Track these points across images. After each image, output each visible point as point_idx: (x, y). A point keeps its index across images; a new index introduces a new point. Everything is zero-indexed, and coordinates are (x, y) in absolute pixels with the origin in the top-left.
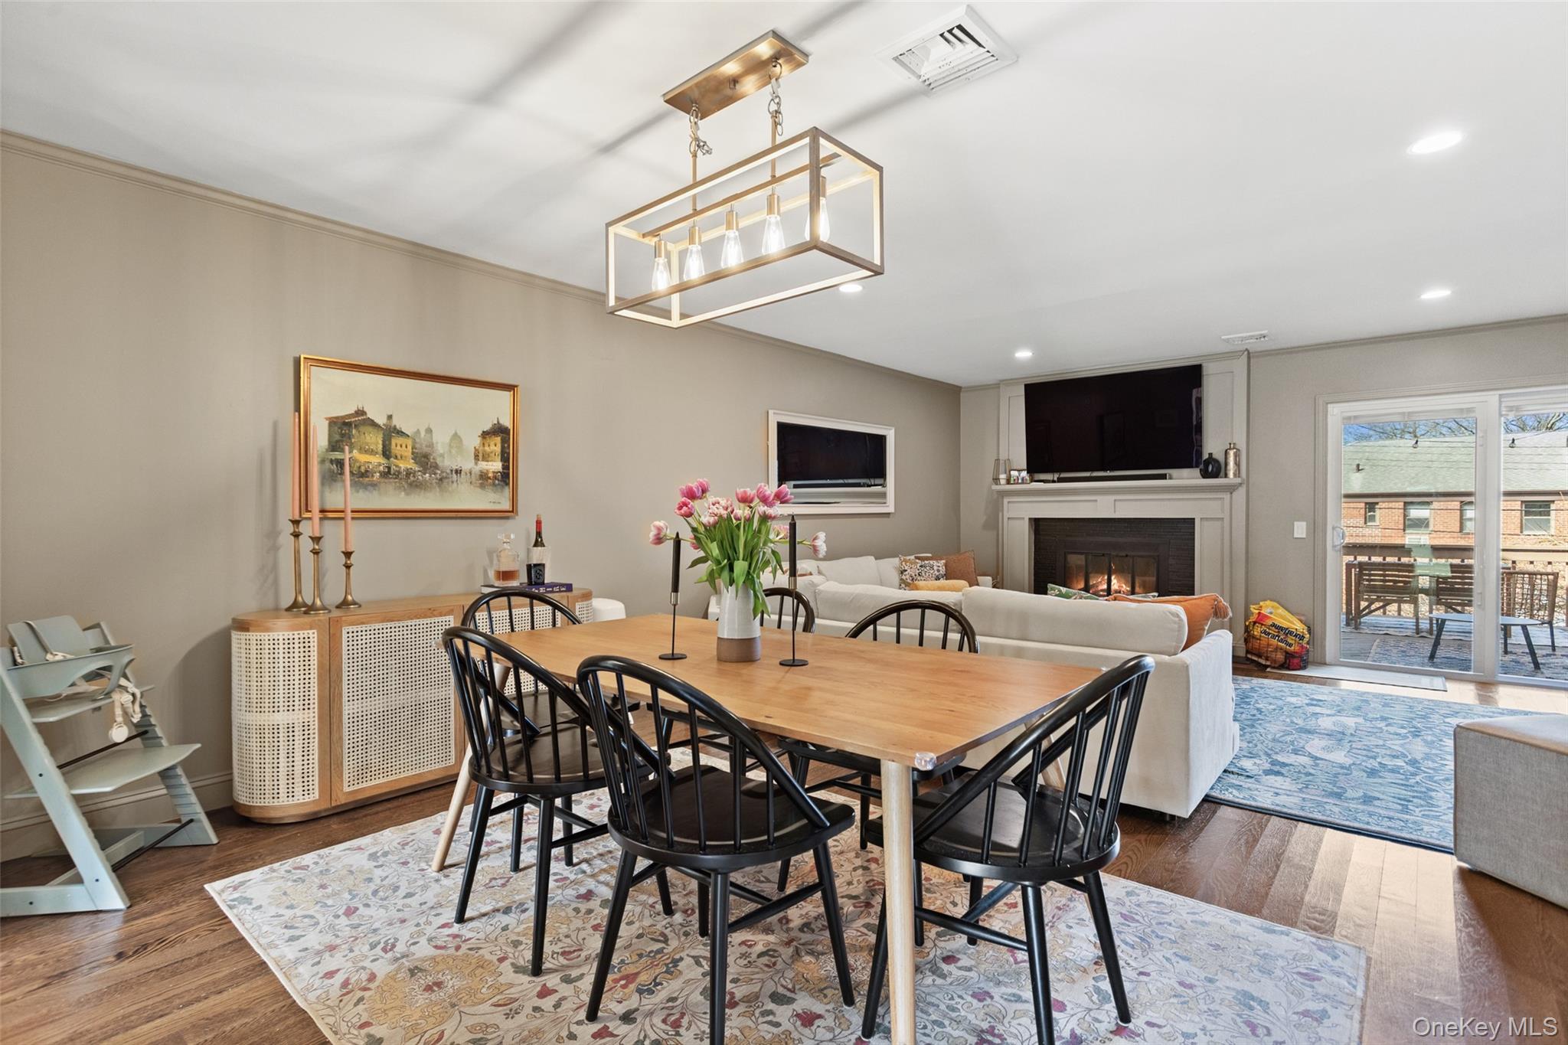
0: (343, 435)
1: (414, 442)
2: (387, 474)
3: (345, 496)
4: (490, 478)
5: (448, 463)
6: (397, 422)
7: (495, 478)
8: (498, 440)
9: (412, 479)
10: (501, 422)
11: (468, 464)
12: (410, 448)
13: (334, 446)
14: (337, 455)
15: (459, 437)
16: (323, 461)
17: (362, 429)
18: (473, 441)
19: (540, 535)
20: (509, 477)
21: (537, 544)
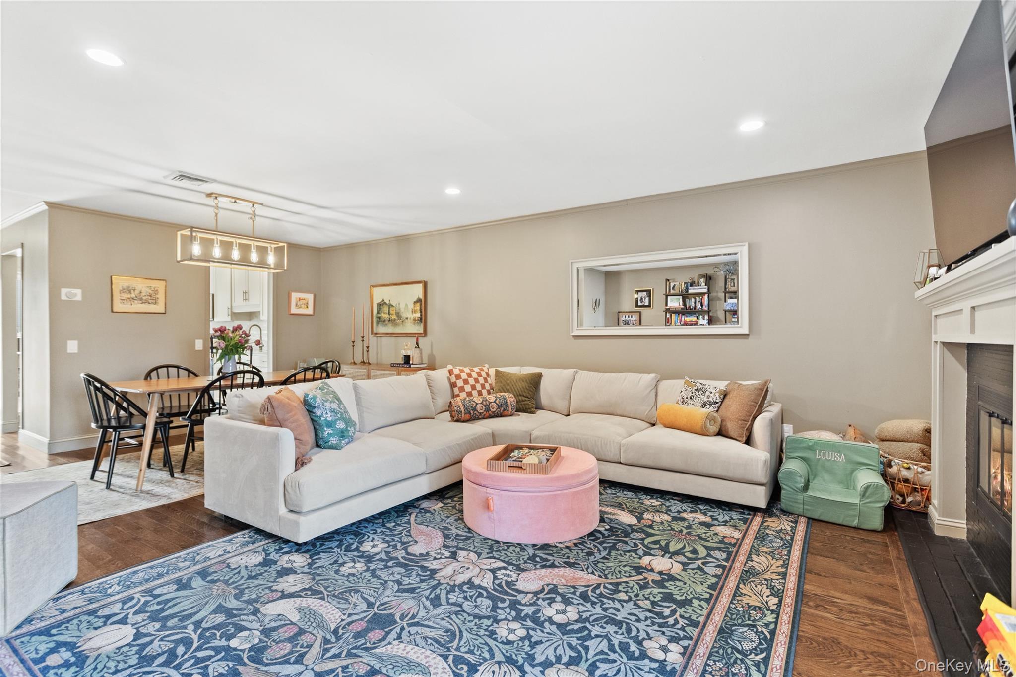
0: (380, 309)
1: (395, 308)
2: (389, 321)
3: (381, 329)
4: (416, 320)
5: (404, 315)
6: (392, 303)
8: (419, 305)
9: (395, 322)
10: (420, 297)
11: (410, 315)
12: (395, 311)
13: (378, 313)
14: (379, 315)
15: (407, 305)
16: (376, 318)
17: (384, 306)
18: (411, 306)
19: (417, 344)
20: (423, 319)
21: (416, 348)
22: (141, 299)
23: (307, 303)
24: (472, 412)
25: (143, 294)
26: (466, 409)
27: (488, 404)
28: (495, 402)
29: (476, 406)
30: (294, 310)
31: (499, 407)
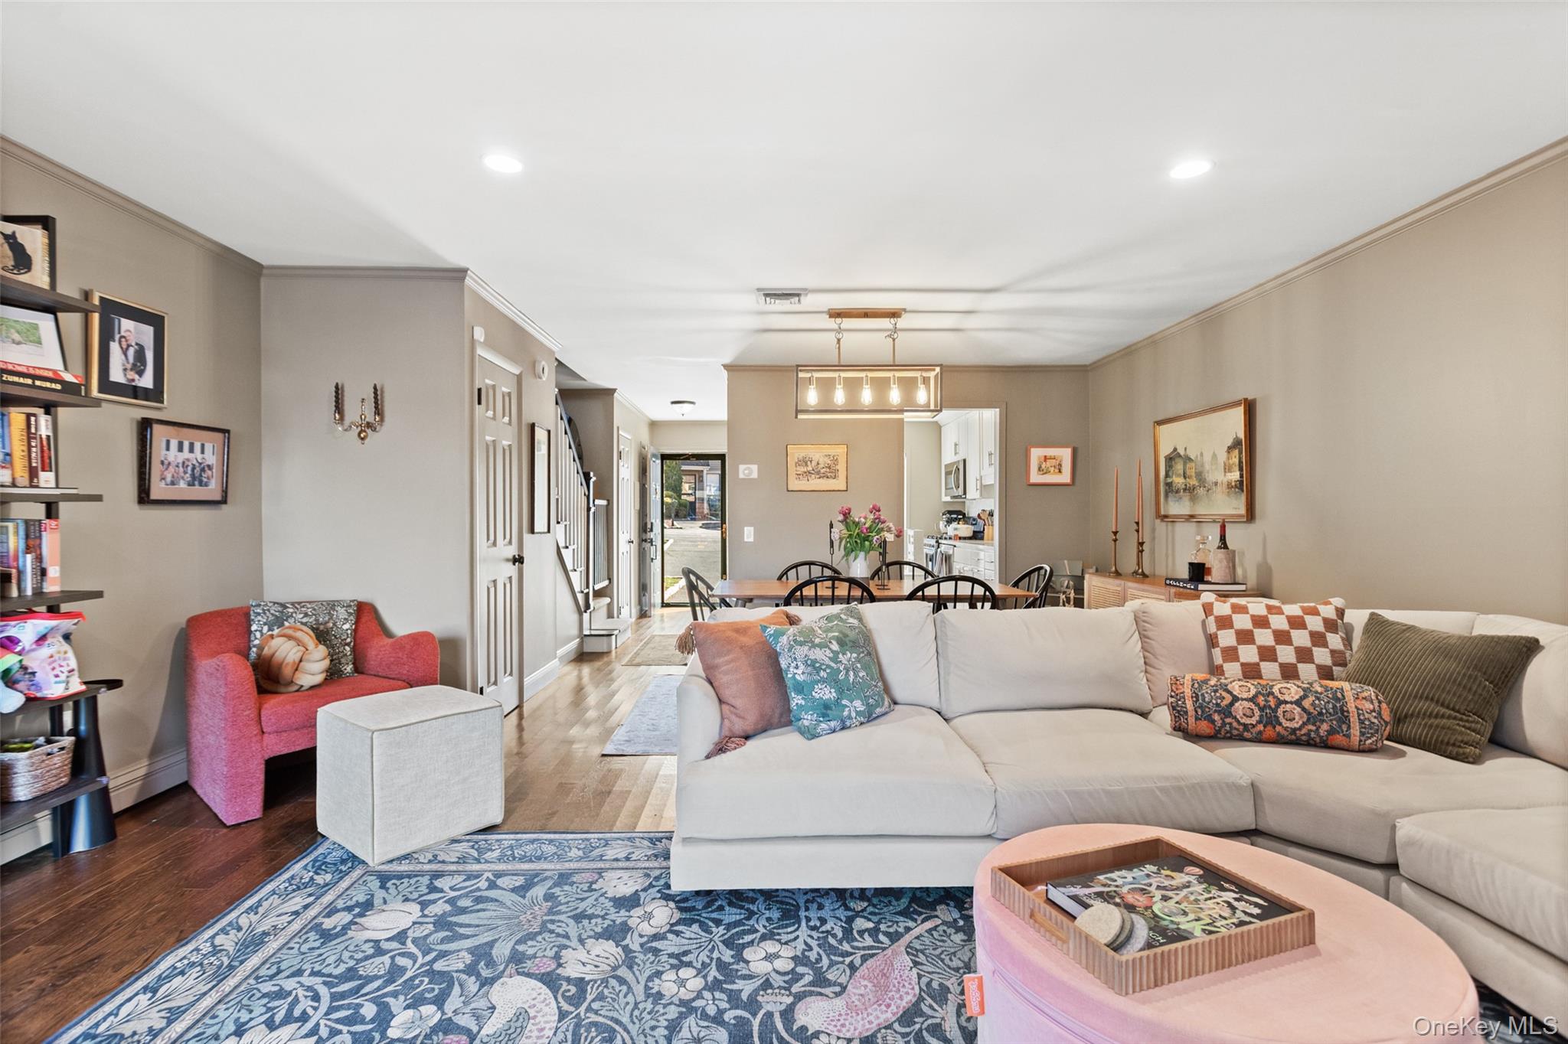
0: (1170, 466)
1: (1196, 465)
2: (1185, 490)
4: (1230, 487)
5: (1210, 478)
6: (1189, 453)
7: (1235, 486)
8: (1236, 452)
9: (1195, 492)
10: (1238, 436)
11: (1220, 477)
12: (1194, 469)
13: (1167, 476)
15: (1216, 455)
16: (1163, 485)
17: (1176, 461)
18: (1222, 456)
19: (1223, 538)
20: (1247, 486)
21: (1219, 548)
22: (818, 473)
23: (1060, 465)
24: (1216, 717)
25: (821, 466)
26: (1201, 707)
27: (1272, 704)
28: (1298, 703)
29: (1232, 704)
30: (1035, 477)
31: (1312, 718)
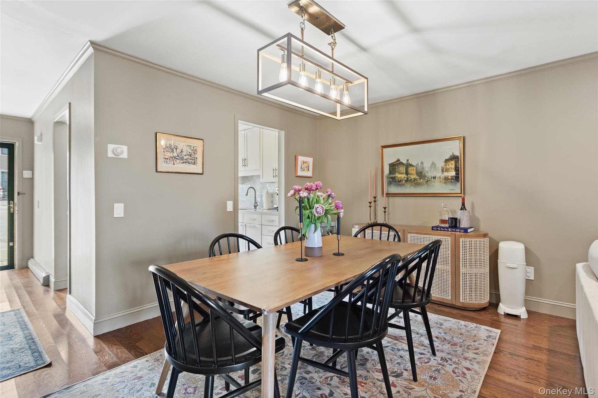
0: (393, 169)
1: (417, 168)
2: (407, 181)
4: (449, 179)
5: (430, 175)
7: (452, 179)
8: (453, 162)
9: (416, 182)
10: (455, 154)
11: (439, 174)
12: (415, 170)
13: (390, 173)
14: (392, 176)
15: (435, 163)
16: (388, 178)
17: (399, 166)
19: (463, 204)
20: (459, 178)
21: (462, 209)
22: (182, 159)
23: (308, 166)
25: (184, 153)
30: (300, 173)
